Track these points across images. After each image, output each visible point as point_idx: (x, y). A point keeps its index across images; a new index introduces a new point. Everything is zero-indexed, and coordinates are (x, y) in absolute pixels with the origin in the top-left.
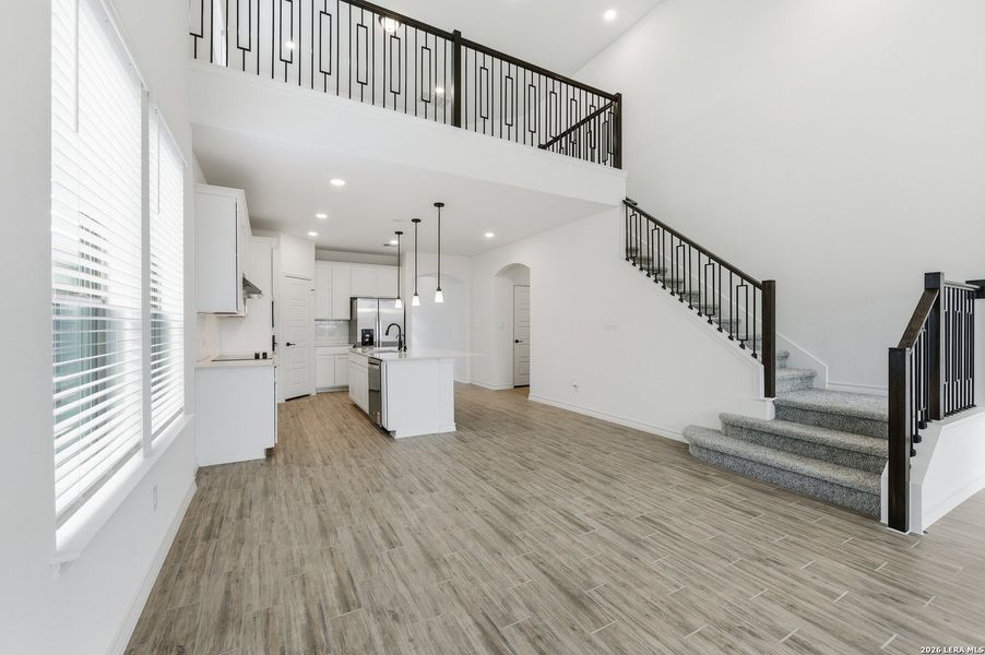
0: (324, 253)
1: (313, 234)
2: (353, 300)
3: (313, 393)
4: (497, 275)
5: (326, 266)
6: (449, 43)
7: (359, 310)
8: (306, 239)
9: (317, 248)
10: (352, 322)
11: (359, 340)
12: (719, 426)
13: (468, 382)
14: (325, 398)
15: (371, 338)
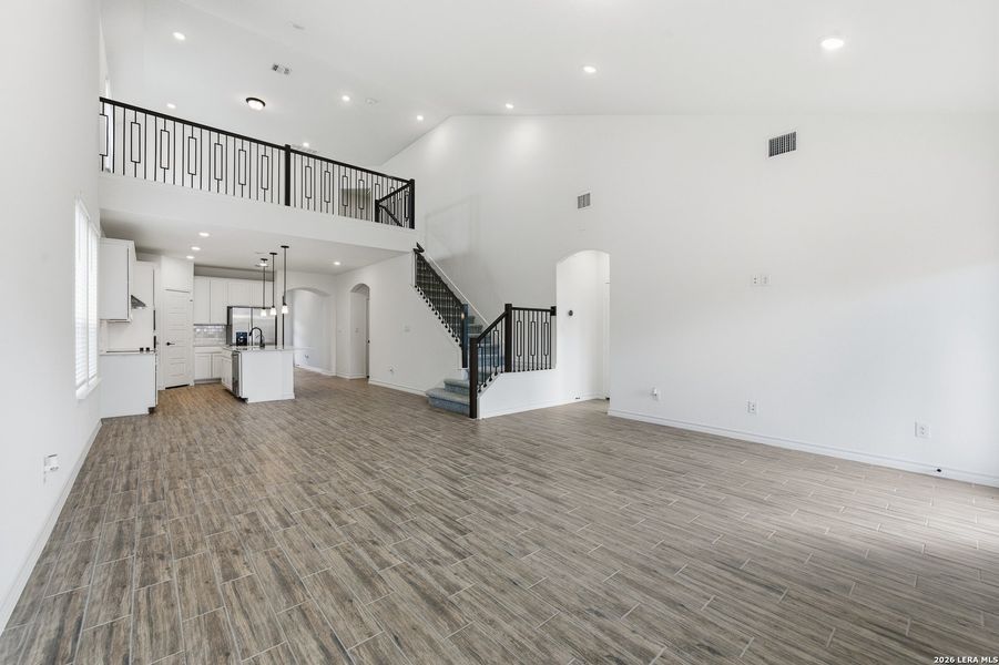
0: (200, 270)
1: (190, 257)
2: (229, 308)
3: (192, 384)
4: (352, 291)
5: (204, 282)
6: (283, 152)
7: (234, 316)
8: (185, 260)
9: (195, 265)
10: (229, 326)
11: (234, 341)
12: (443, 386)
13: (333, 373)
14: (203, 388)
15: (245, 340)
